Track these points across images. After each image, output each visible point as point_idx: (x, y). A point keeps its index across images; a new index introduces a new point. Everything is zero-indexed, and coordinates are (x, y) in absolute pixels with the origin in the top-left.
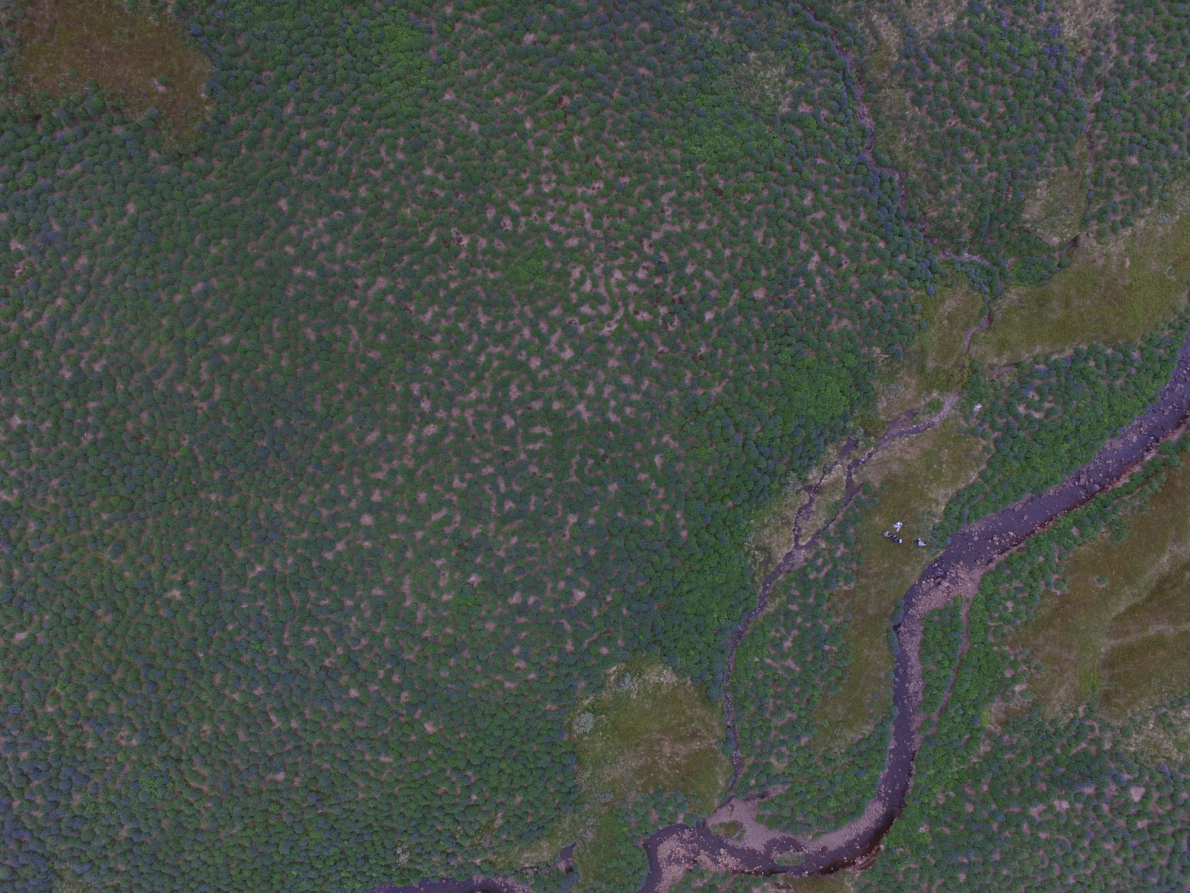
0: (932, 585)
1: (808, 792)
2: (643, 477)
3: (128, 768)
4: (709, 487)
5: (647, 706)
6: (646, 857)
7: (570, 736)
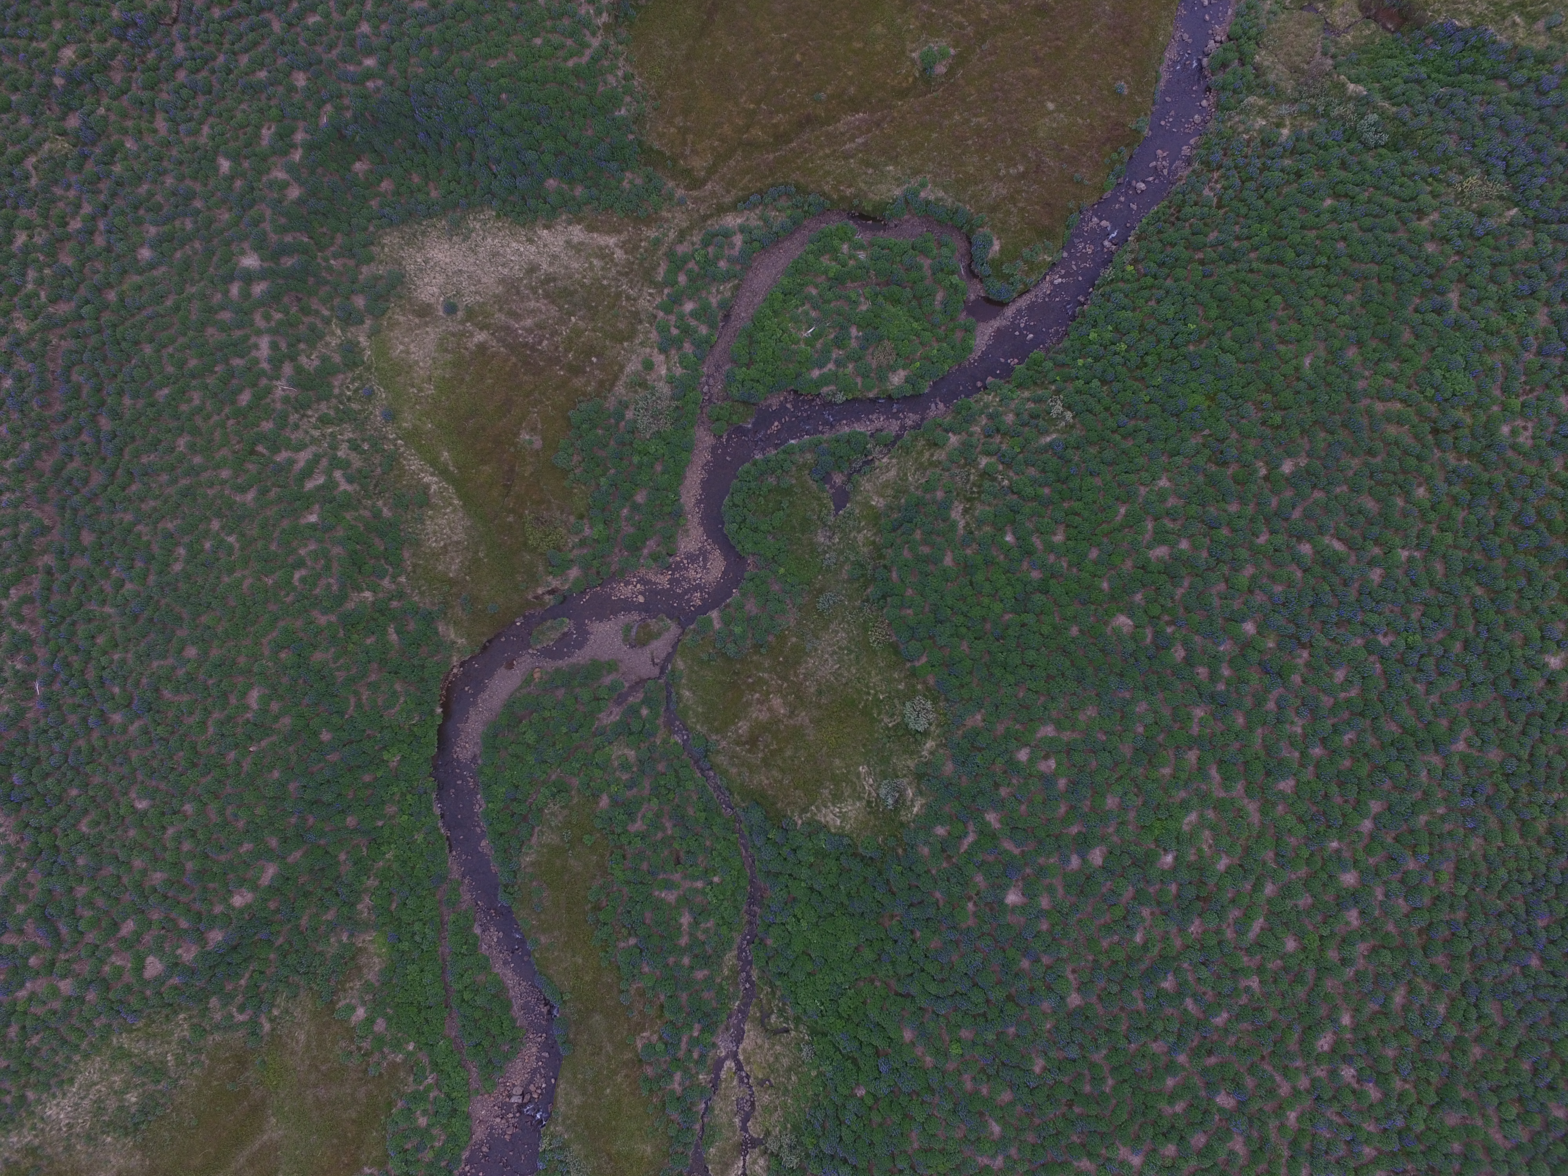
0: (532, 1088)
1: (566, 734)
2: (1006, 1096)
3: (1497, 393)
4: (907, 1116)
5: (837, 762)
6: (739, 548)
7: (924, 682)
